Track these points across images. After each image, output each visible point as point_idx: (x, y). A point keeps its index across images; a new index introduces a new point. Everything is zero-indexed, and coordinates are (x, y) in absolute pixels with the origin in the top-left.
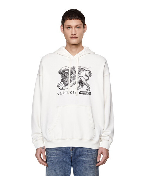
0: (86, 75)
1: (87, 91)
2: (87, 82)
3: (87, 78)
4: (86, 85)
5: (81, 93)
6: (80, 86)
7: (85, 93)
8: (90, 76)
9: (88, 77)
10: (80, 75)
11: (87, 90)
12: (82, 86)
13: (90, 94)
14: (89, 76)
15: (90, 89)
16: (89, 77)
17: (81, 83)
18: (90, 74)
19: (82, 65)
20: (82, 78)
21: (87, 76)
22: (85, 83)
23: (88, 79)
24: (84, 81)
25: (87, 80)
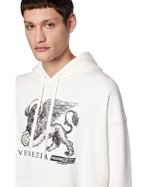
0: (66, 122)
1: (65, 156)
2: (66, 137)
3: (68, 128)
4: (65, 143)
5: (54, 158)
6: (54, 144)
7: (61, 159)
8: (76, 124)
9: (71, 126)
10: (56, 122)
11: (67, 153)
12: (58, 144)
13: (73, 161)
14: (72, 124)
15: (73, 151)
16: (73, 126)
17: (55, 138)
18: (76, 121)
19: (64, 98)
20: (60, 127)
21: (69, 125)
22: (64, 139)
23: (70, 132)
24: (62, 134)
25: (68, 132)
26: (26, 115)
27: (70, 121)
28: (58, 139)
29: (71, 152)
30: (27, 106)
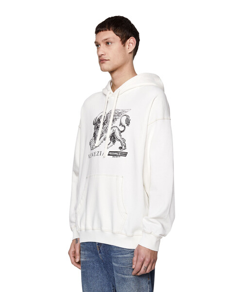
0: (121, 124)
1: (119, 150)
2: (121, 136)
3: (122, 129)
4: (120, 140)
5: (111, 154)
6: (112, 142)
7: (116, 153)
8: (128, 125)
9: (125, 127)
10: (114, 125)
11: (121, 148)
12: (114, 142)
13: (125, 154)
14: (125, 125)
15: (125, 146)
16: (126, 126)
17: (113, 138)
18: (128, 122)
20: (116, 128)
21: (123, 126)
22: (119, 137)
23: (123, 131)
24: (117, 134)
25: (122, 132)
26: (94, 124)
27: (124, 123)
28: (114, 138)
29: (123, 147)
30: (95, 118)
